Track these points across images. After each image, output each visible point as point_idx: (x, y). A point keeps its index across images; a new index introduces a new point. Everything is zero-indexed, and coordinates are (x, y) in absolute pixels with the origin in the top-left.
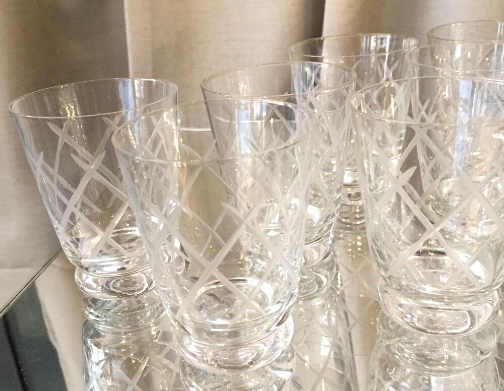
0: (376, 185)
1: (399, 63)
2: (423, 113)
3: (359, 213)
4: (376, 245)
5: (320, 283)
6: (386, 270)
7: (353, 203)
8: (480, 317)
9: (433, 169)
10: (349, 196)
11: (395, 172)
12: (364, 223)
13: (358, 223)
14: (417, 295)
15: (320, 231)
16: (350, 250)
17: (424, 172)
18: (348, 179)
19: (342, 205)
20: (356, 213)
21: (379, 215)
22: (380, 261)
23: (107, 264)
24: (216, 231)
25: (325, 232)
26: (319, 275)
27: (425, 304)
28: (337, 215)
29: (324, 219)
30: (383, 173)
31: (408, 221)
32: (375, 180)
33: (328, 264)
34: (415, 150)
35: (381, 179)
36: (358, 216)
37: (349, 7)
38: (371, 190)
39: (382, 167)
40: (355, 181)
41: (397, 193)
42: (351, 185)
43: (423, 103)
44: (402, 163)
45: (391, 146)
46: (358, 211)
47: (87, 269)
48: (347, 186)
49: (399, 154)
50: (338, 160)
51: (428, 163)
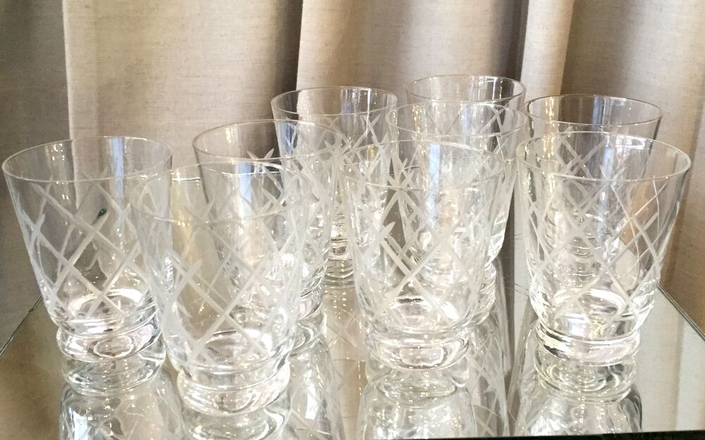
0: (362, 238)
1: (380, 118)
2: (403, 170)
3: (345, 268)
4: (364, 294)
5: (307, 336)
6: (372, 314)
7: (338, 257)
8: (451, 351)
9: (413, 222)
10: (334, 251)
11: (378, 226)
12: (352, 276)
13: (343, 277)
14: (400, 336)
15: (309, 285)
16: (335, 307)
17: (405, 225)
18: (334, 234)
19: (329, 260)
20: (342, 268)
21: (366, 266)
22: (367, 307)
23: (92, 324)
24: (214, 286)
25: (313, 285)
26: (307, 328)
27: (407, 344)
28: (325, 269)
29: (313, 273)
30: (368, 227)
31: (391, 272)
32: (360, 233)
33: (316, 318)
34: (396, 204)
35: (366, 233)
36: (343, 270)
37: (326, 45)
38: (358, 243)
39: (366, 221)
40: (340, 236)
41: (380, 245)
42: (336, 240)
43: (403, 160)
44: (385, 218)
45: (374, 201)
46: (343, 265)
47: (73, 330)
48: (333, 240)
49: (382, 207)
50: (326, 214)
51: (408, 216)
